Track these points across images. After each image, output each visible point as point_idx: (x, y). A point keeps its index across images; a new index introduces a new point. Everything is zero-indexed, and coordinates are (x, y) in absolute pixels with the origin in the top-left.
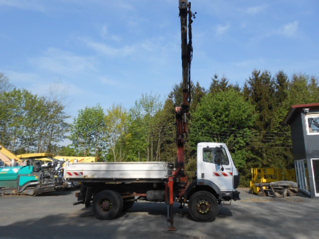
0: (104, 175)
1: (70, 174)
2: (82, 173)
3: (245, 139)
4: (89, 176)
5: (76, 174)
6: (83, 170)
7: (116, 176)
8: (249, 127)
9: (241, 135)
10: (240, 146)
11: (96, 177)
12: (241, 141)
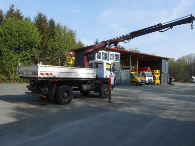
0: (65, 75)
1: (42, 74)
2: (51, 74)
3: (32, 54)
4: (57, 76)
5: (47, 74)
6: (53, 72)
7: (73, 76)
8: (35, 47)
9: (30, 51)
10: (28, 58)
11: (61, 77)
12: (29, 55)
